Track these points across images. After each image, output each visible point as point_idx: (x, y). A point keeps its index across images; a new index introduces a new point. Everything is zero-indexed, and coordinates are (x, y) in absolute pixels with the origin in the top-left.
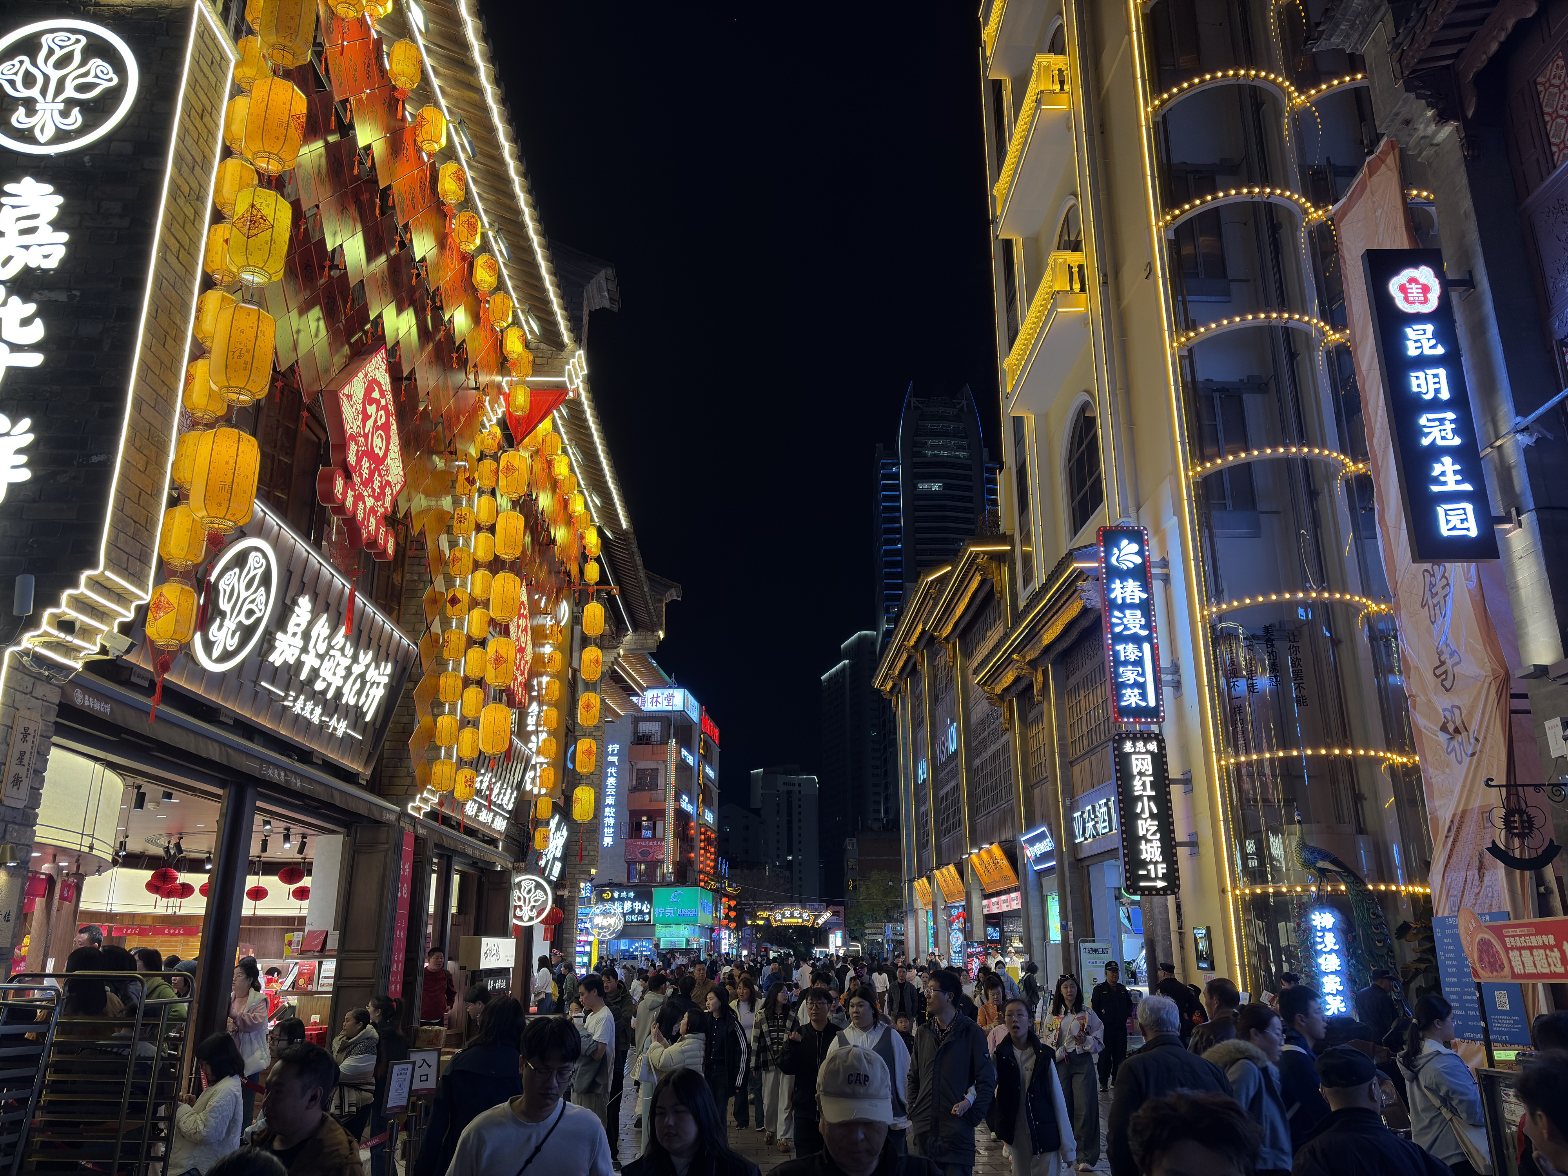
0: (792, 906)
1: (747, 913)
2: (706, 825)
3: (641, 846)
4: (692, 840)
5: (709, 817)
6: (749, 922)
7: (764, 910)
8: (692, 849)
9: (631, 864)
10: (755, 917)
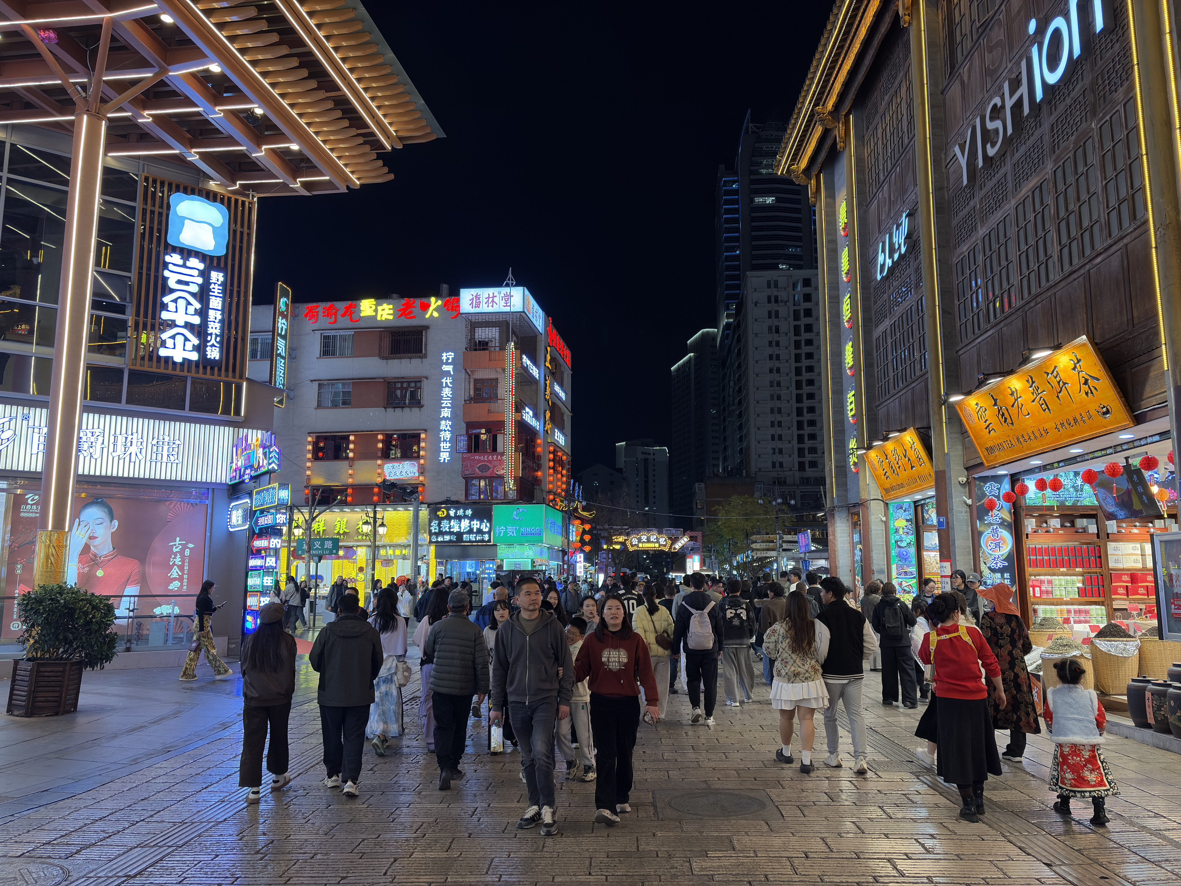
0: (649, 531)
1: (603, 538)
2: (556, 445)
3: (479, 461)
4: (539, 458)
5: (560, 438)
6: (605, 547)
7: (620, 534)
8: (539, 467)
9: (468, 480)
10: (610, 542)
